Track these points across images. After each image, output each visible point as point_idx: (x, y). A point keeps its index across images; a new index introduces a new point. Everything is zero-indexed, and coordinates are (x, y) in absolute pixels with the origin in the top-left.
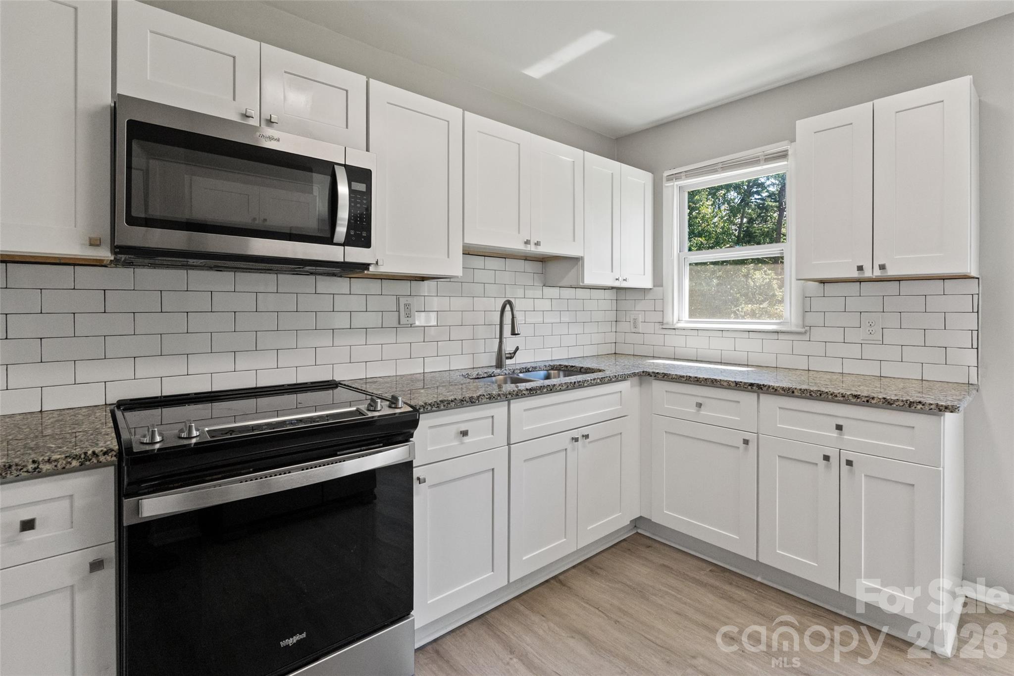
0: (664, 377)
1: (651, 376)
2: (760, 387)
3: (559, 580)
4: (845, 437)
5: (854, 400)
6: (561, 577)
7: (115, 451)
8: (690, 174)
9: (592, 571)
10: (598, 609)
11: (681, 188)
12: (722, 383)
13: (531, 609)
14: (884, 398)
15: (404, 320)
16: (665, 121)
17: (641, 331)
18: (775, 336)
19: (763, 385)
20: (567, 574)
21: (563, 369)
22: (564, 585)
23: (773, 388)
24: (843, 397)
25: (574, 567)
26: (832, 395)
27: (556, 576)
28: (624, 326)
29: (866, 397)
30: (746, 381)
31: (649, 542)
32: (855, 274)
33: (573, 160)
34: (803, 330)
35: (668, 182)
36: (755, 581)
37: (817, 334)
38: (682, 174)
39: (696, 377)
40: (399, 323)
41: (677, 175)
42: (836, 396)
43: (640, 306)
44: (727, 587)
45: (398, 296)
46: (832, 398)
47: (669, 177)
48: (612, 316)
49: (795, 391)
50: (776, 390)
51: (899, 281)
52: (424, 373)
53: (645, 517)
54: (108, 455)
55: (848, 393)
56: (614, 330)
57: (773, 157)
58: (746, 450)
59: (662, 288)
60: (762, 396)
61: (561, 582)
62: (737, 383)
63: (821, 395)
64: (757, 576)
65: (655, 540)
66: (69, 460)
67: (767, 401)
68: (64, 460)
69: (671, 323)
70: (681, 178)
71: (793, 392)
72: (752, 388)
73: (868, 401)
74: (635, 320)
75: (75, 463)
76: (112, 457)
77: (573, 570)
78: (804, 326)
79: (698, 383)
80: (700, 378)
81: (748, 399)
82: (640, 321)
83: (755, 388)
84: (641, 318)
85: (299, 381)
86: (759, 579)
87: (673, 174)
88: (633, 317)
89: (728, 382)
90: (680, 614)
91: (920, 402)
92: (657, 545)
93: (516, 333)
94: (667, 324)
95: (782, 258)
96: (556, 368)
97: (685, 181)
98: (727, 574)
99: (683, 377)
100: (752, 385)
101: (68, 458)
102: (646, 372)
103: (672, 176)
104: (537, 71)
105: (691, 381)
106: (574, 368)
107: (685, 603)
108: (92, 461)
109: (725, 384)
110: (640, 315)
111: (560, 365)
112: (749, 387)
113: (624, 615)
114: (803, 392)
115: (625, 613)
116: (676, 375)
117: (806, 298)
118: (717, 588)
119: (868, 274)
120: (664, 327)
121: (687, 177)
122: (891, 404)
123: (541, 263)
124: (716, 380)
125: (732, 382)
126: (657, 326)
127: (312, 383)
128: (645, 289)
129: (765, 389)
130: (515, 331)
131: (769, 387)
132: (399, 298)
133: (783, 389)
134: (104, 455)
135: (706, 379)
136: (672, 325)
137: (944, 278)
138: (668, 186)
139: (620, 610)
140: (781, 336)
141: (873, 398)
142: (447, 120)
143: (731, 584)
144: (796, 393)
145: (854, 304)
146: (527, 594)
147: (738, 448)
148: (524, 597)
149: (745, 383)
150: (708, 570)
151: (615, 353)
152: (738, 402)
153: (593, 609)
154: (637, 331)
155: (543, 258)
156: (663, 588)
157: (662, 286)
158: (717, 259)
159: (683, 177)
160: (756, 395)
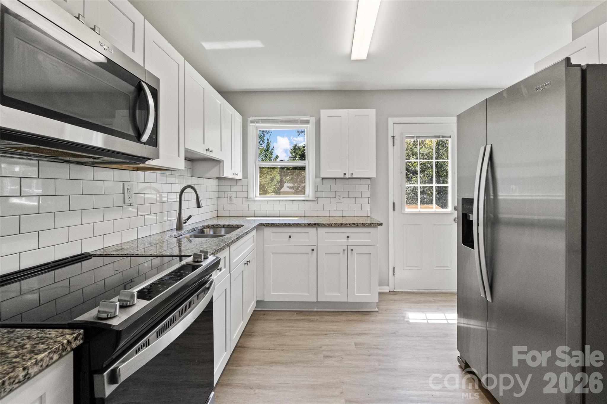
0: (272, 225)
1: (264, 225)
2: (318, 225)
3: (239, 346)
4: (349, 240)
5: (353, 225)
6: (239, 345)
7: (82, 334)
8: (263, 121)
9: (250, 335)
10: (270, 349)
11: (257, 128)
12: (302, 225)
13: (240, 366)
14: (363, 223)
15: (127, 201)
16: (249, 90)
17: (234, 203)
18: (303, 202)
19: (320, 224)
20: (240, 342)
21: (211, 227)
22: (244, 347)
23: (324, 225)
24: (350, 224)
25: (240, 338)
26: (346, 224)
27: (236, 345)
28: (223, 201)
29: (357, 224)
30: (312, 223)
31: (264, 313)
32: (342, 176)
33: (220, 103)
34: (315, 199)
35: (251, 123)
36: (314, 311)
37: (321, 201)
38: (260, 121)
39: (289, 224)
40: (124, 203)
41: (257, 121)
42: (347, 225)
43: (234, 189)
44: (307, 317)
45: (123, 182)
46: (346, 226)
47: (252, 121)
48: (215, 195)
49: (333, 224)
50: (325, 225)
51: (348, 179)
52: (137, 239)
53: (259, 300)
54: (77, 339)
55: (351, 223)
56: (217, 203)
57: (302, 122)
58: (312, 253)
59: (247, 179)
60: (319, 229)
61: (241, 347)
62: (308, 224)
63: (342, 225)
64: (314, 309)
65: (263, 311)
66: (51, 355)
67: (321, 230)
68: (47, 357)
69: (252, 198)
70: (259, 123)
71: (332, 225)
72: (315, 226)
73: (357, 225)
74: (231, 197)
75: (56, 357)
76: (80, 340)
77: (241, 339)
78: (316, 198)
79: (290, 226)
80: (291, 224)
81: (313, 231)
82: (234, 197)
83: (316, 225)
84: (234, 195)
85: (57, 259)
86: (315, 310)
87: (254, 120)
88: (229, 195)
89: (304, 224)
90: (302, 335)
91: (373, 223)
92: (267, 312)
93: (201, 206)
94: (250, 198)
95: (305, 167)
96: (206, 227)
97: (261, 125)
98: (303, 313)
99: (282, 224)
100: (315, 224)
101: (51, 353)
102: (262, 223)
103: (254, 121)
104: (208, 46)
105: (286, 225)
106: (218, 226)
107: (300, 330)
108: (67, 350)
109: (303, 225)
110: (234, 194)
111: (208, 225)
112: (314, 225)
113: (283, 346)
114: (335, 225)
115: (283, 345)
116: (278, 223)
117: (316, 185)
118: (304, 319)
119: (347, 176)
120: (249, 200)
121: (262, 123)
122: (364, 225)
123: (190, 162)
124: (299, 224)
125: (306, 224)
126: (244, 199)
127: (72, 257)
128: (236, 179)
129: (320, 225)
130: (200, 206)
131: (322, 224)
132: (123, 183)
133: (328, 224)
134: (75, 341)
135: (294, 224)
136: (253, 199)
137: (361, 179)
138: (251, 125)
139: (279, 345)
140: (306, 202)
141: (359, 224)
142: (178, 63)
143: (308, 316)
144: (333, 225)
145: (334, 188)
146: (230, 361)
147: (308, 253)
148: (229, 362)
149: (312, 224)
150: (296, 314)
151: (217, 216)
152: (308, 233)
153: (268, 350)
154: (232, 202)
155: (192, 159)
156: (287, 328)
157: (247, 178)
158: (274, 166)
159: (260, 123)
160: (315, 228)
